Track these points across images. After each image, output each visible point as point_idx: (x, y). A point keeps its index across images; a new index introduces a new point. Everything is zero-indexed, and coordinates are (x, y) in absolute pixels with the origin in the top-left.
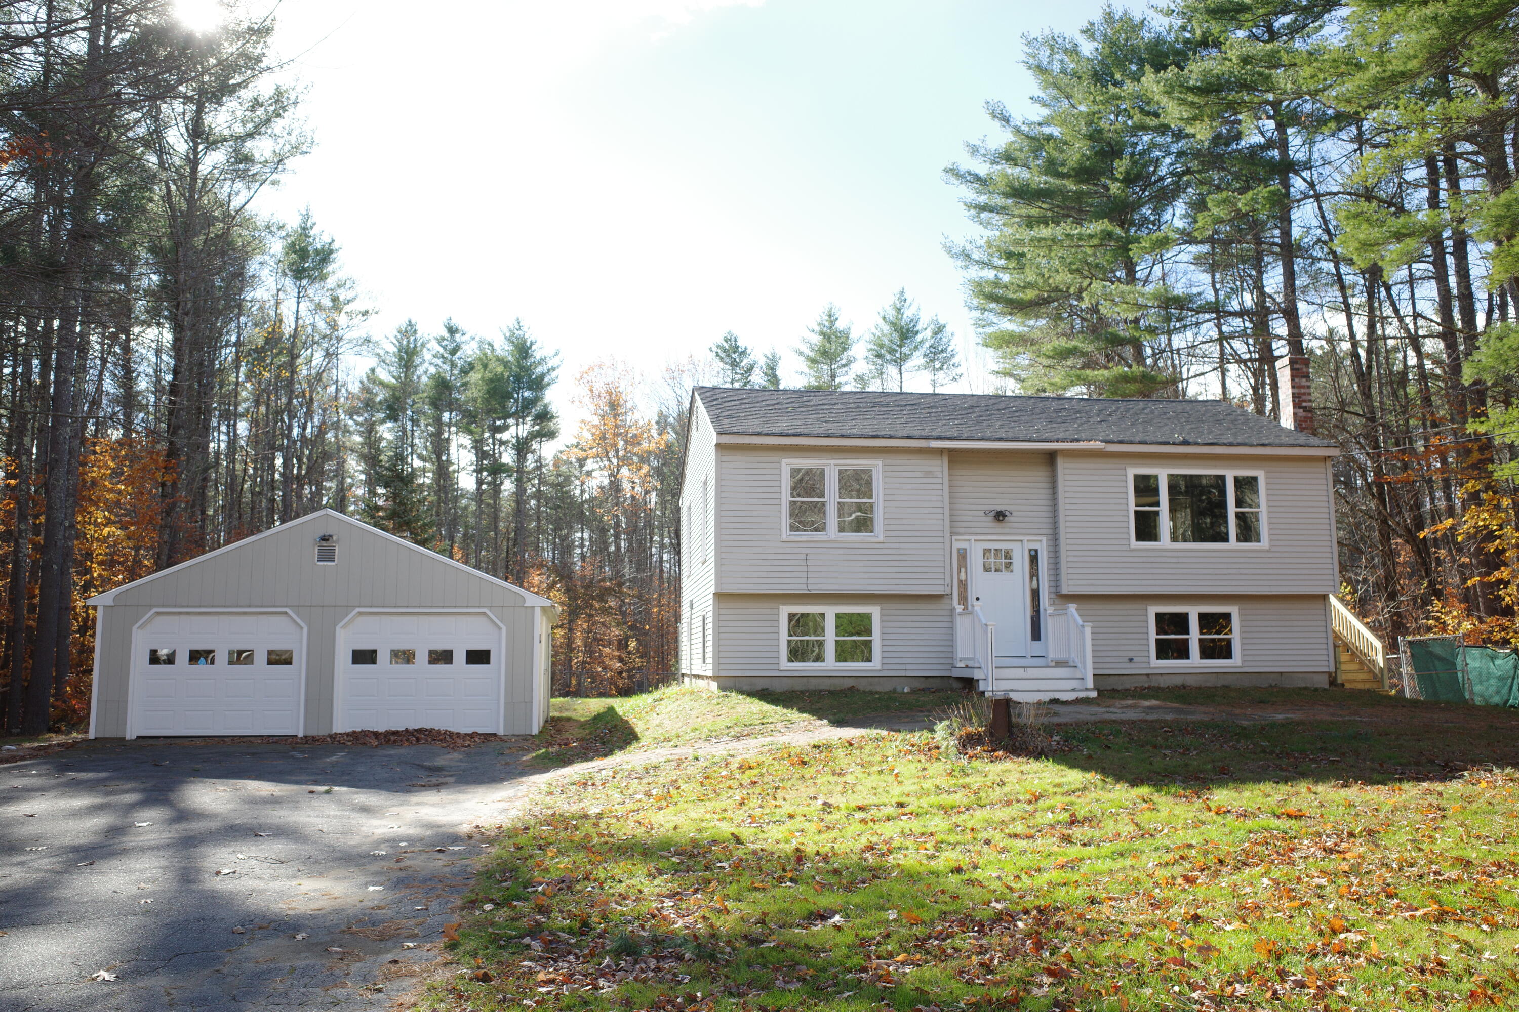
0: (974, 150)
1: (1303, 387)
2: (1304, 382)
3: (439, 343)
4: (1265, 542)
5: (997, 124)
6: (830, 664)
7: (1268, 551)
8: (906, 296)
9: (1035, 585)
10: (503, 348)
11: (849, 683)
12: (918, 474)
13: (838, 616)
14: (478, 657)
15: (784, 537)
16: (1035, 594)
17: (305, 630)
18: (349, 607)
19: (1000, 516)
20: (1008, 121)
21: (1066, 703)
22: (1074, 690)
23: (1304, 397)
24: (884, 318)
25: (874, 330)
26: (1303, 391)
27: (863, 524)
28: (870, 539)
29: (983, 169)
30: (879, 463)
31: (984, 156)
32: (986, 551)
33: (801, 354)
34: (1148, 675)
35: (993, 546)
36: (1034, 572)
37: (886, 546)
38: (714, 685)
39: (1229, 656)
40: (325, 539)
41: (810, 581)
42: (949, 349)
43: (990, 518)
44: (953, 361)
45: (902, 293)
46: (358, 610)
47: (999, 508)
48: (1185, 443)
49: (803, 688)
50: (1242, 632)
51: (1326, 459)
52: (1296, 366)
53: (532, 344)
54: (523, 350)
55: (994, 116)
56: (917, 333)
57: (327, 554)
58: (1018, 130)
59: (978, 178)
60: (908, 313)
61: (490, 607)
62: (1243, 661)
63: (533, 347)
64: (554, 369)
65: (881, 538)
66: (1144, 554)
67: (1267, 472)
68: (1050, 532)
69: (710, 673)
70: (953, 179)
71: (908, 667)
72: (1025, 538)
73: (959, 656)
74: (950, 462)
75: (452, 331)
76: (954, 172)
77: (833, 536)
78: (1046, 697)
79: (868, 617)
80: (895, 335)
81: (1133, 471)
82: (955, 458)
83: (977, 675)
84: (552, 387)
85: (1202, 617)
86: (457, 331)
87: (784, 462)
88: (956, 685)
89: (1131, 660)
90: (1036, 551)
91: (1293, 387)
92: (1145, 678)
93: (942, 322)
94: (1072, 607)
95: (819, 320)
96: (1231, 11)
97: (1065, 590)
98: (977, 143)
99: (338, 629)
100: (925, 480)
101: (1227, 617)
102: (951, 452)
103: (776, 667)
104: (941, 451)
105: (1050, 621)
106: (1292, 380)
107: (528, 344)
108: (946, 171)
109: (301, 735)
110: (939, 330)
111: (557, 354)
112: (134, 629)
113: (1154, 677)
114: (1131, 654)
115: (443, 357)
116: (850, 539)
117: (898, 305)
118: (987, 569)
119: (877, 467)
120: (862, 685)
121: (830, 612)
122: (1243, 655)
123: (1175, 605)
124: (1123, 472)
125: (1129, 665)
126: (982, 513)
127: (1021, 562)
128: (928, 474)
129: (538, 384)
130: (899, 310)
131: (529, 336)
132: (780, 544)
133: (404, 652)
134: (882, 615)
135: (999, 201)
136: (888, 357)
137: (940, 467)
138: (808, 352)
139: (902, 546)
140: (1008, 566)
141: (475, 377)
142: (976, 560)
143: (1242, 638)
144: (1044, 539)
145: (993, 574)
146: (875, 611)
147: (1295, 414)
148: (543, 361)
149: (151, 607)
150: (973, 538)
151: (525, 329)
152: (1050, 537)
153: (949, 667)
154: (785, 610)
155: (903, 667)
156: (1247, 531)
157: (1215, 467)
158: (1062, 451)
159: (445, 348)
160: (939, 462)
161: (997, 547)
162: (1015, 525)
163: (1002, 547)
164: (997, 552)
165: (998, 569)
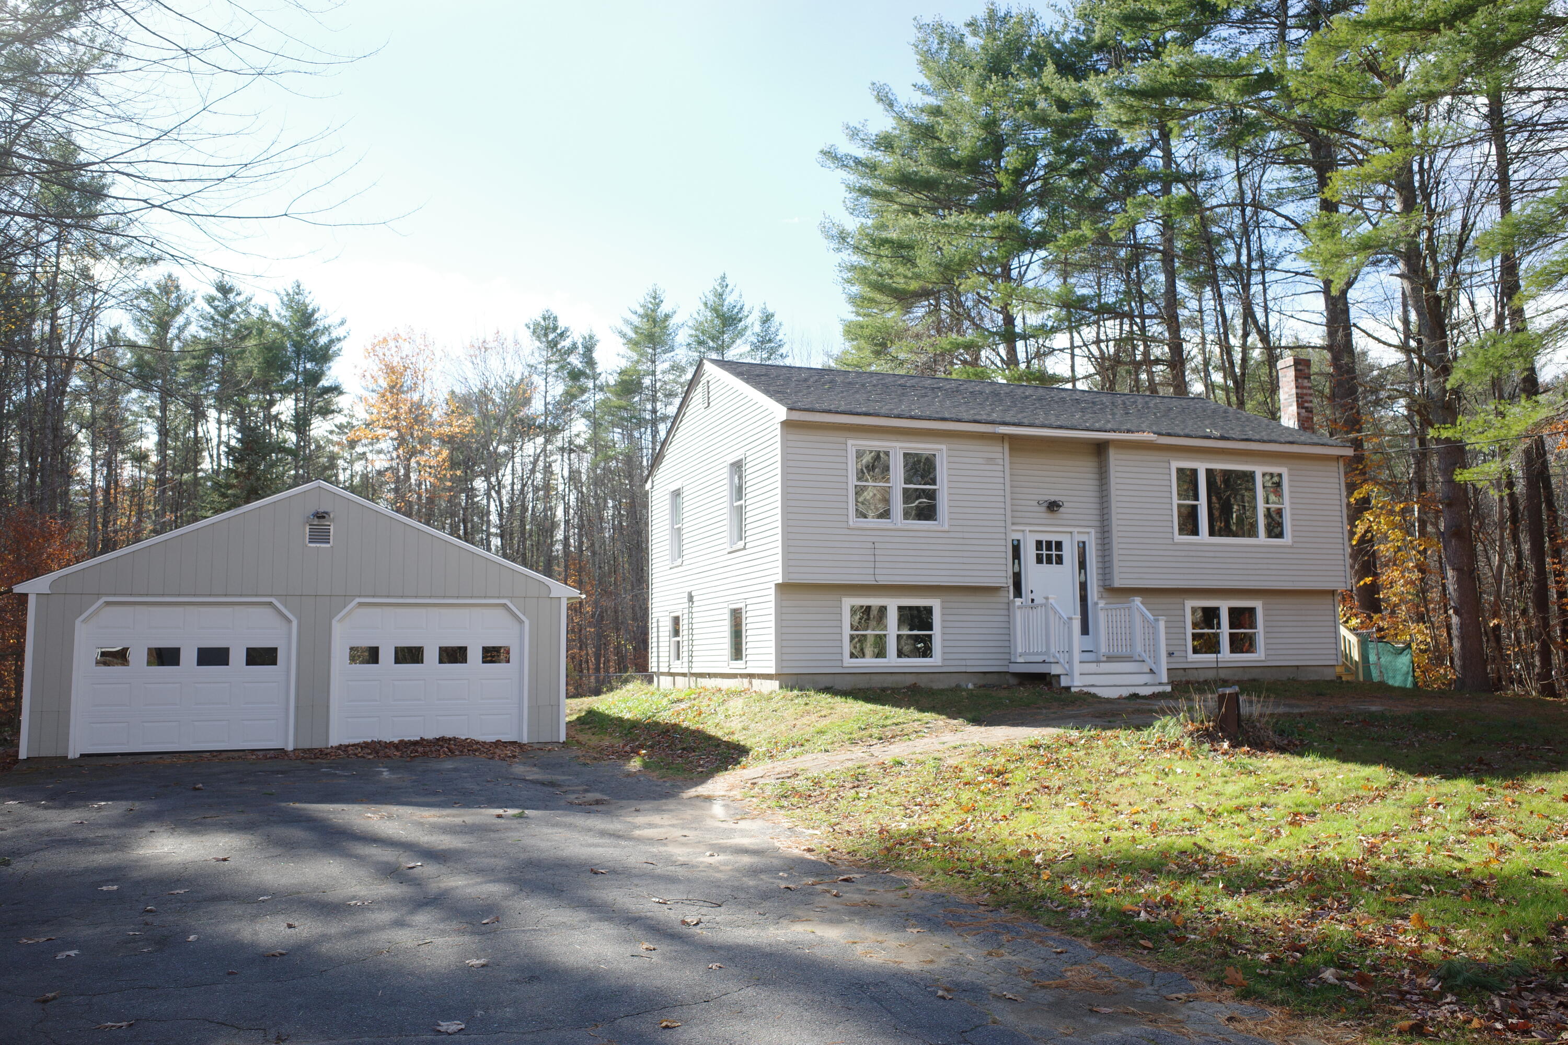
0: (854, 133)
1: (1305, 388)
2: (1306, 383)
3: (209, 304)
4: (1288, 539)
5: (881, 106)
6: (892, 660)
7: (1291, 547)
8: (728, 281)
9: (1083, 579)
10: (278, 313)
11: (910, 680)
12: (980, 461)
13: (900, 608)
14: (492, 655)
15: (851, 523)
16: (1083, 586)
17: (295, 623)
18: (347, 597)
19: (1053, 506)
20: (891, 105)
21: (1145, 697)
22: (1146, 685)
23: (1306, 398)
24: (706, 304)
25: (696, 316)
26: (1305, 391)
27: (927, 512)
28: (935, 528)
29: (862, 153)
30: (944, 447)
31: (862, 140)
32: (1039, 544)
33: (624, 336)
34: (1185, 669)
35: (1044, 538)
36: (1082, 565)
37: (952, 535)
38: (775, 684)
39: (1253, 650)
40: (321, 516)
41: (877, 571)
42: (778, 338)
43: (1043, 509)
44: (782, 351)
45: (723, 278)
46: (358, 600)
47: (1053, 499)
48: (1222, 438)
49: (867, 686)
50: (1265, 627)
51: (1338, 458)
52: (1300, 367)
53: (314, 311)
54: (305, 318)
55: (880, 100)
56: (740, 320)
57: (320, 535)
58: (900, 117)
59: (858, 162)
60: (730, 300)
61: (511, 598)
62: (1267, 655)
63: (316, 316)
64: (339, 340)
65: (946, 527)
66: (1186, 548)
67: (1290, 470)
68: (1098, 524)
69: (772, 671)
70: (829, 163)
71: (969, 663)
72: (1076, 530)
73: (1019, 650)
74: (1011, 449)
75: (225, 290)
76: (830, 155)
77: (899, 526)
78: (1125, 692)
79: (929, 610)
80: (717, 322)
81: (1176, 464)
82: (1017, 444)
83: (1055, 670)
84: (337, 359)
85: (1232, 611)
86: (231, 290)
87: (850, 442)
88: (1013, 681)
89: (1171, 654)
90: (1084, 543)
91: (1297, 387)
92: (1186, 672)
93: (770, 310)
94: (1138, 600)
95: (642, 302)
96: (1142, 19)
97: (1117, 584)
98: (859, 126)
99: (334, 622)
100: (988, 467)
101: (1252, 611)
102: (1012, 438)
103: (839, 664)
104: (1003, 437)
105: (1102, 616)
106: (1296, 380)
107: (310, 311)
108: (824, 153)
109: (290, 747)
110: (767, 319)
111: (342, 323)
112: (78, 622)
113: (1193, 671)
114: (1171, 648)
115: (212, 318)
116: (915, 527)
117: (719, 290)
118: (1039, 560)
119: (941, 452)
120: (923, 682)
121: (893, 605)
122: (1266, 649)
123: (1208, 599)
124: (1166, 465)
125: (1170, 660)
126: (1035, 503)
127: (1070, 554)
128: (990, 461)
129: (323, 356)
130: (721, 295)
131: (312, 301)
132: (848, 532)
133: (410, 649)
134: (943, 608)
135: (882, 186)
136: (711, 344)
137: (1000, 453)
138: (631, 334)
139: (966, 535)
140: (1060, 560)
141: (251, 343)
142: (1029, 553)
143: (1266, 632)
144: (1093, 531)
145: (1045, 566)
146: (935, 603)
147: (1298, 414)
148: (327, 329)
149: (99, 595)
150: (1027, 528)
151: (306, 293)
152: (1098, 529)
153: (1006, 663)
154: (849, 602)
155: (963, 663)
156: (1275, 528)
157: (1246, 463)
158: (1113, 441)
159: (215, 308)
160: (1000, 449)
161: (1049, 539)
162: (1065, 516)
163: (1054, 538)
164: (1049, 544)
165: (1049, 561)
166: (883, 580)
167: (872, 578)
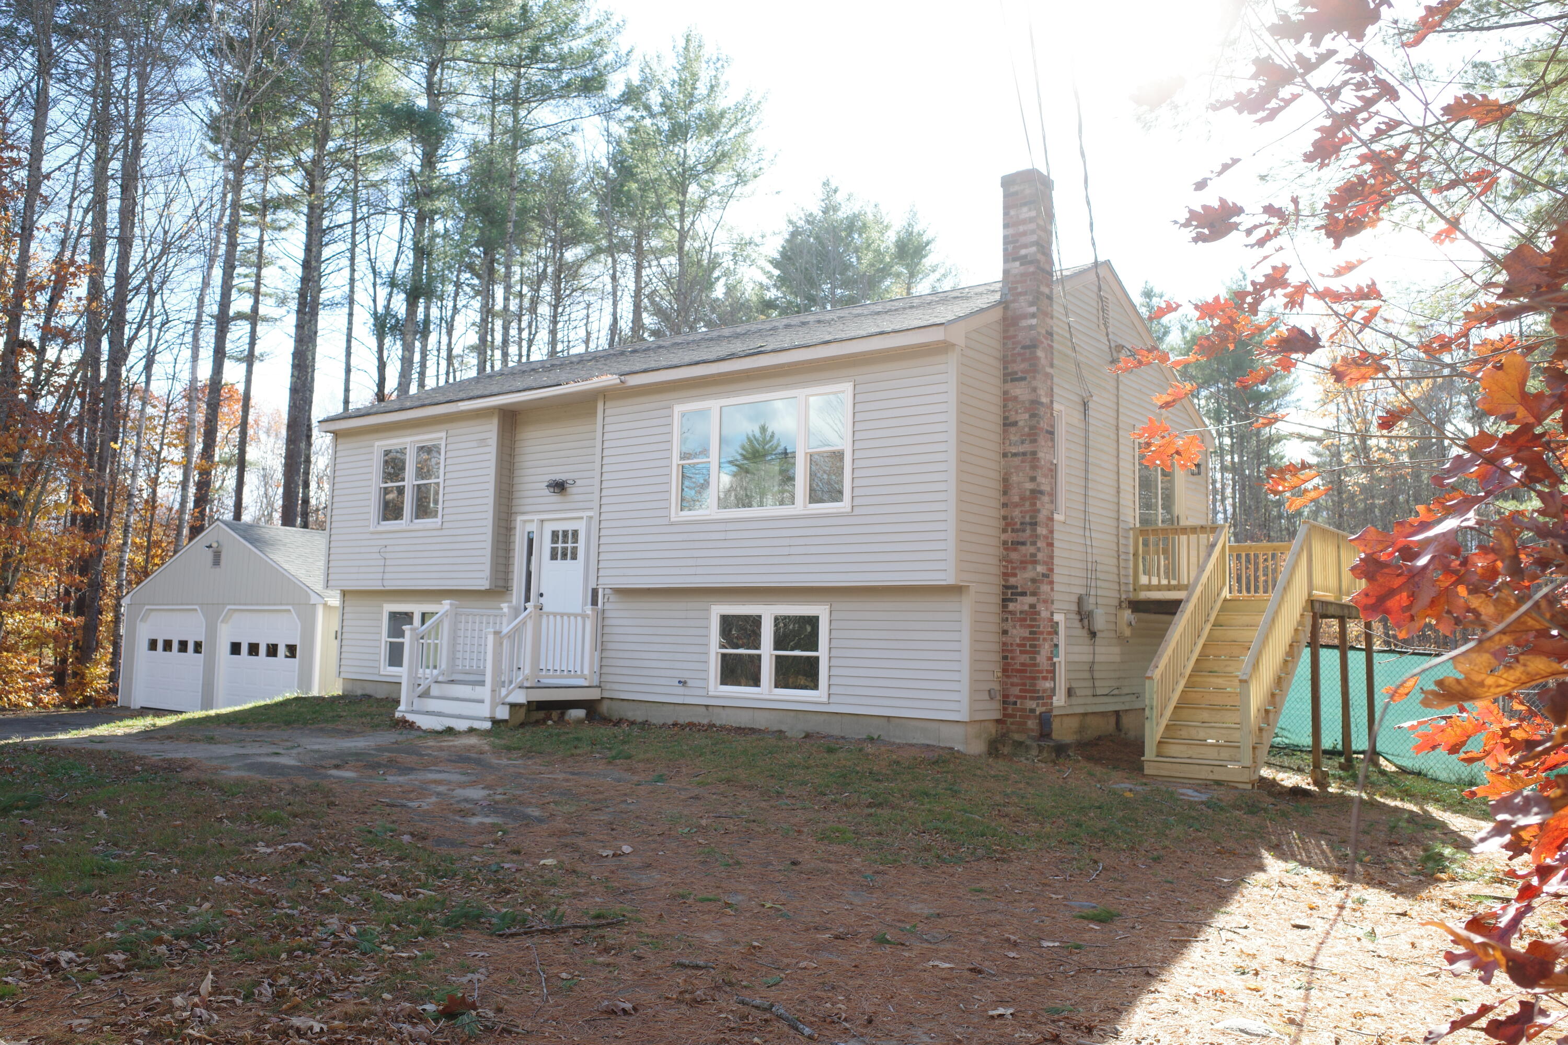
4: (846, 502)
7: (848, 515)
12: (474, 444)
15: (372, 527)
17: (205, 624)
18: (224, 605)
28: (433, 526)
30: (446, 434)
32: (555, 535)
34: (707, 706)
35: (561, 526)
37: (443, 532)
39: (813, 683)
41: (385, 576)
46: (228, 607)
47: (558, 477)
50: (832, 649)
57: (217, 559)
61: (293, 604)
62: (833, 693)
65: (440, 524)
66: (686, 528)
67: (857, 384)
72: (586, 514)
77: (405, 525)
81: (681, 409)
85: (778, 621)
87: (377, 443)
89: (683, 683)
91: (1006, 226)
92: (704, 709)
100: (479, 450)
101: (813, 622)
102: (501, 411)
104: (491, 412)
106: (1006, 214)
112: (138, 622)
113: (716, 710)
114: (684, 675)
116: (417, 527)
118: (554, 557)
119: (442, 439)
121: (417, 611)
122: (832, 684)
123: (744, 603)
124: (669, 411)
125: (681, 690)
126: (542, 485)
127: (585, 546)
128: (484, 442)
132: (369, 536)
133: (254, 645)
137: (492, 431)
139: (456, 532)
140: (574, 557)
142: (544, 547)
143: (830, 659)
145: (559, 562)
147: (1008, 272)
149: (145, 605)
150: (538, 518)
154: (387, 609)
157: (785, 387)
160: (491, 426)
161: (565, 528)
162: (577, 498)
163: (569, 526)
164: (565, 533)
165: (564, 556)
166: (391, 585)
167: (380, 583)
